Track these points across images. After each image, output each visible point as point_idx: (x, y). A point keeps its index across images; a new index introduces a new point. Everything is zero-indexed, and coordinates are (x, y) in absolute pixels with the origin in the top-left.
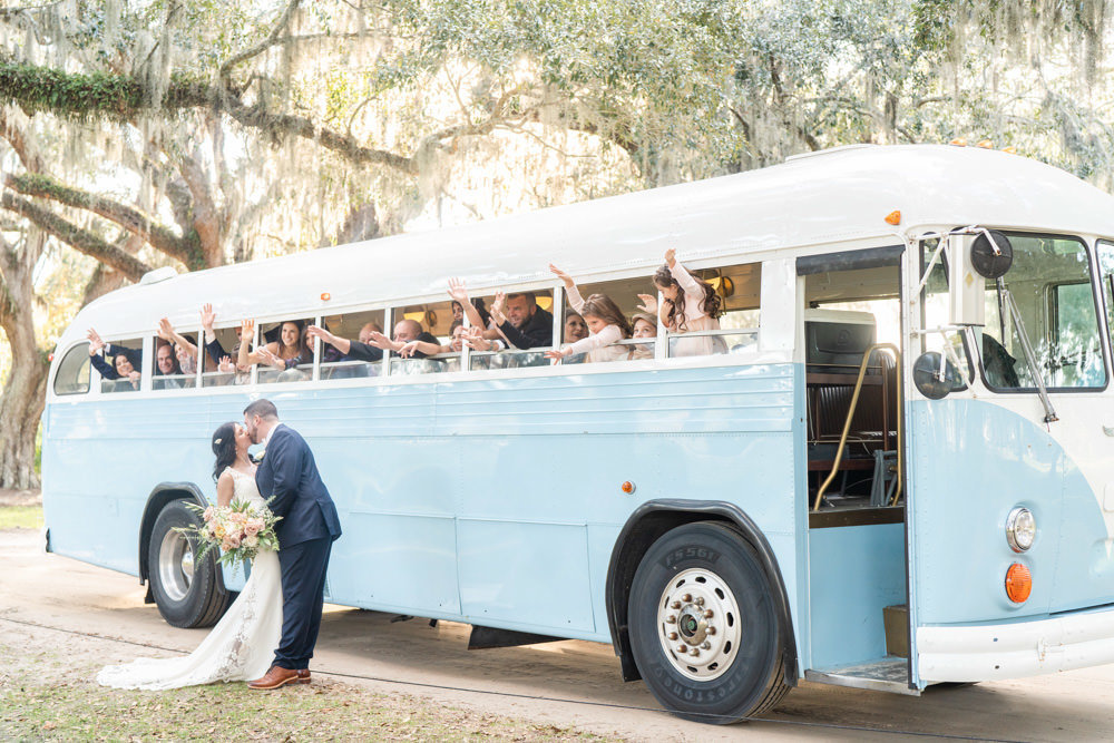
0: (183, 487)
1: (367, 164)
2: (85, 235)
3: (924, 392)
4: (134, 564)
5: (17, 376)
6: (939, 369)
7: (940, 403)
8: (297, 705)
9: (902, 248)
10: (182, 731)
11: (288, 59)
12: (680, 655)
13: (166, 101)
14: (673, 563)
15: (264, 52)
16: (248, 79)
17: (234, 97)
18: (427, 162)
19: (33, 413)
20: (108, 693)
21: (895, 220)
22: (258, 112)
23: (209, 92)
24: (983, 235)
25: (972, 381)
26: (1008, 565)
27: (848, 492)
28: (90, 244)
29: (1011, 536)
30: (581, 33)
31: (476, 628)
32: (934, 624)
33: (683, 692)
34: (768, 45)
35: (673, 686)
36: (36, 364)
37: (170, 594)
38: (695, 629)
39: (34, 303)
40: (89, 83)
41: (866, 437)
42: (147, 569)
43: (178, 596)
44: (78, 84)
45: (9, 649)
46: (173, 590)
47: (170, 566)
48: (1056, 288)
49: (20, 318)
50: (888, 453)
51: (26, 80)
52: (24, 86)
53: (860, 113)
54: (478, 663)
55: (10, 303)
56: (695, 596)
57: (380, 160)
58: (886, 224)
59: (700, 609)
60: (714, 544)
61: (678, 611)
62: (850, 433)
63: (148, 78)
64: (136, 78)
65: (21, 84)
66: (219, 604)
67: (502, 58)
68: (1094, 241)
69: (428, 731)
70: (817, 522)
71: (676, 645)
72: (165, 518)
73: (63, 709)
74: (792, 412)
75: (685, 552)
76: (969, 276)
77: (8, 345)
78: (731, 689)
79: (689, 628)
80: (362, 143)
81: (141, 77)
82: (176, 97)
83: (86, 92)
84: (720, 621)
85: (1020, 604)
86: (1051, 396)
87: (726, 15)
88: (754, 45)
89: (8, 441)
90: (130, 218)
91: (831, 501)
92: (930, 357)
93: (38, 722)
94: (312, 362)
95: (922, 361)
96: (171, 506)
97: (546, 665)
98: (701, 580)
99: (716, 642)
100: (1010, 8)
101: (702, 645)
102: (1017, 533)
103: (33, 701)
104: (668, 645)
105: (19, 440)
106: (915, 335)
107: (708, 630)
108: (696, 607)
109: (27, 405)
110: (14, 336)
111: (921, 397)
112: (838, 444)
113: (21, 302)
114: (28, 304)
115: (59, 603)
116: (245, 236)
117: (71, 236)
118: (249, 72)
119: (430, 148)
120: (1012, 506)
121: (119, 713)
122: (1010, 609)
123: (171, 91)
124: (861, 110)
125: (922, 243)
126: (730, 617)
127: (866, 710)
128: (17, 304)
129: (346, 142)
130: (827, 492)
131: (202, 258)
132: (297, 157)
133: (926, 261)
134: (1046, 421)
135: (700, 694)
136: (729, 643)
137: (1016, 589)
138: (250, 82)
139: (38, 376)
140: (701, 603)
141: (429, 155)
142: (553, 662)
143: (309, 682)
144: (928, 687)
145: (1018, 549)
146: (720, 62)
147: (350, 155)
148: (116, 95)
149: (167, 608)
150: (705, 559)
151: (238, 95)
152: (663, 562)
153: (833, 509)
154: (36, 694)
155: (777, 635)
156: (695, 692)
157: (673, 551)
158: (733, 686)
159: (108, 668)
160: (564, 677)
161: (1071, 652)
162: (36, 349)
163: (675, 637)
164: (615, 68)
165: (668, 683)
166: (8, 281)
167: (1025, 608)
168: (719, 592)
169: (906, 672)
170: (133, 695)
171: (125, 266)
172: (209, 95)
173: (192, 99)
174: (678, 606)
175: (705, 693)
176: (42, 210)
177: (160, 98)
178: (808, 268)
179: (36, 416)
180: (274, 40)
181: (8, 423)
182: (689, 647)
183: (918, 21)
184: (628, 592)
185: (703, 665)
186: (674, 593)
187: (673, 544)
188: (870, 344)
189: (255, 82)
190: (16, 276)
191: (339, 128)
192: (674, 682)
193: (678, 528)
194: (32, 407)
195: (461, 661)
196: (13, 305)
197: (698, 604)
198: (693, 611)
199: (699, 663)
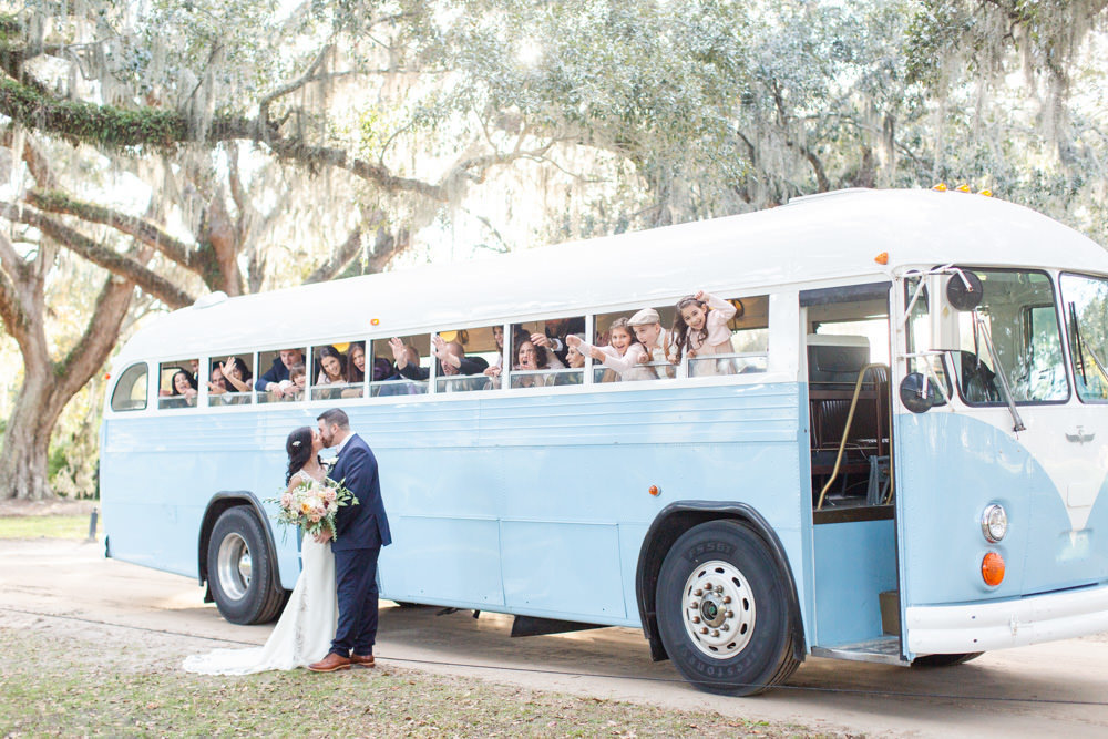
0: (240, 495)
1: (400, 192)
2: (101, 249)
3: (909, 407)
4: (193, 567)
5: (29, 388)
6: (921, 387)
7: (923, 416)
8: (369, 685)
9: (889, 284)
10: (271, 707)
11: (323, 94)
12: (702, 636)
13: (209, 135)
14: (696, 556)
15: (301, 89)
16: (285, 113)
17: (273, 130)
18: (456, 192)
19: (46, 423)
20: (196, 678)
21: (883, 260)
22: (296, 145)
23: (248, 127)
24: (957, 274)
25: (950, 397)
26: (984, 553)
27: (847, 493)
28: (107, 257)
29: (986, 530)
30: (600, 73)
31: (518, 618)
32: (920, 605)
33: (705, 669)
34: (771, 72)
35: (696, 664)
36: (48, 374)
37: (229, 594)
38: (716, 613)
39: (44, 314)
40: (137, 119)
41: (862, 444)
42: (206, 571)
43: (236, 595)
44: (127, 120)
45: (91, 644)
46: (231, 589)
47: (228, 568)
48: (1030, 310)
49: (32, 330)
50: (881, 458)
51: (78, 118)
52: (76, 123)
53: (860, 129)
54: (518, 650)
55: (22, 315)
56: (715, 585)
57: (411, 189)
58: (875, 263)
59: (720, 596)
60: (731, 539)
61: (700, 598)
62: (847, 441)
63: (192, 113)
64: (181, 114)
65: (74, 121)
66: (275, 602)
67: (528, 100)
68: (1057, 273)
69: (488, 703)
70: (819, 519)
71: (699, 628)
72: (223, 523)
73: (160, 692)
74: (797, 425)
75: (705, 547)
76: (946, 309)
77: (20, 356)
78: (748, 664)
79: (710, 613)
80: (394, 172)
81: (186, 113)
82: (218, 132)
83: (135, 128)
84: (737, 606)
85: (995, 587)
86: (1020, 409)
87: (733, 52)
88: (758, 72)
89: (21, 452)
90: (147, 233)
91: (833, 501)
92: (914, 377)
93: (141, 703)
94: (362, 380)
95: (907, 381)
96: (229, 512)
97: (581, 651)
98: (720, 571)
99: (733, 624)
100: (993, 48)
101: (722, 627)
102: (991, 527)
103: (129, 687)
104: (691, 627)
105: (32, 450)
106: (902, 358)
107: (726, 614)
108: (716, 594)
109: (40, 416)
110: (26, 347)
111: (906, 411)
112: (838, 451)
113: (33, 314)
114: (39, 316)
115: (118, 604)
116: (259, 247)
117: (89, 250)
118: (287, 107)
119: (460, 179)
120: (986, 504)
121: (212, 694)
122: (986, 591)
123: (214, 126)
124: (861, 126)
125: (906, 280)
126: (746, 602)
127: (866, 684)
128: (28, 315)
129: (379, 172)
130: (829, 492)
131: (218, 270)
132: (333, 185)
133: (910, 294)
134: (1015, 430)
135: (720, 670)
136: (745, 626)
137: (991, 575)
138: (287, 116)
139: (51, 386)
140: (720, 590)
141: (458, 185)
142: (586, 648)
143: (373, 666)
144: (916, 659)
145: (992, 540)
146: (727, 94)
147: (383, 184)
148: (163, 130)
149: (227, 606)
150: (724, 552)
151: (277, 128)
152: (686, 556)
153: (833, 508)
154: (131, 681)
155: (787, 617)
156: (717, 669)
157: (695, 547)
158: (749, 662)
159: (191, 658)
160: (597, 661)
161: (1040, 628)
162: (48, 360)
163: (698, 621)
164: (631, 105)
165: (692, 661)
166: (21, 292)
167: (999, 590)
168: (735, 580)
169: (898, 647)
170: (220, 679)
171: (142, 279)
172: (250, 129)
173: (233, 132)
174: (700, 594)
175: (725, 669)
176: (59, 224)
177: (204, 133)
178: (808, 300)
179: (49, 427)
180: (310, 78)
181: (21, 434)
182: (710, 629)
183: (908, 61)
184: (655, 583)
185: (722, 645)
186: (696, 583)
187: (694, 541)
188: (865, 364)
189: (293, 115)
190: (27, 286)
191: (372, 157)
192: (698, 660)
193: (698, 526)
194: (45, 418)
195: (503, 649)
196: (25, 317)
197: (717, 591)
198: (713, 598)
199: (719, 643)
